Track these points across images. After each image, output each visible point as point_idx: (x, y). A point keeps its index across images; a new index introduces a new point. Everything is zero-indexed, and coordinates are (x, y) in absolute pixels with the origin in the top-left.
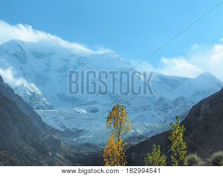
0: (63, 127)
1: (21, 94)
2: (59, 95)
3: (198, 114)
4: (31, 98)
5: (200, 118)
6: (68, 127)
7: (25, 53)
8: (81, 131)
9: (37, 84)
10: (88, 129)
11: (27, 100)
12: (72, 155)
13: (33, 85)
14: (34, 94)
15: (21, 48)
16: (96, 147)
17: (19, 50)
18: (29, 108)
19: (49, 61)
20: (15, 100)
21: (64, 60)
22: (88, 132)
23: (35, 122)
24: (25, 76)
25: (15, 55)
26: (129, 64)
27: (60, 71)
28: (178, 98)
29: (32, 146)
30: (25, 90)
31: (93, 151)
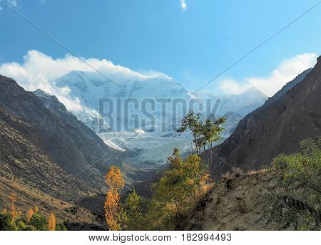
0: (124, 147)
1: (84, 120)
3: (245, 128)
4: (93, 123)
5: (247, 131)
6: (128, 147)
7: (85, 82)
8: (140, 150)
10: (146, 147)
11: (89, 126)
12: (133, 173)
13: (94, 111)
14: (96, 119)
15: (81, 77)
16: (155, 164)
17: (79, 79)
19: (108, 88)
20: (79, 126)
22: (147, 150)
23: (98, 146)
25: (76, 85)
26: (180, 85)
28: (226, 114)
29: (96, 168)
30: (87, 116)
31: (152, 167)
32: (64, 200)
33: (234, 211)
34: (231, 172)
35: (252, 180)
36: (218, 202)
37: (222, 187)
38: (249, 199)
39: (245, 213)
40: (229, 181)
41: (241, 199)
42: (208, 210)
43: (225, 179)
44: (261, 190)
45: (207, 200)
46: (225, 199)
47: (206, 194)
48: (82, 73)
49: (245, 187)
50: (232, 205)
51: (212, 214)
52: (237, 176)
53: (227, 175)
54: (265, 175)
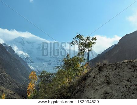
0: (38, 70)
1: (22, 57)
2: (36, 58)
6: (40, 70)
7: (24, 42)
9: (28, 54)
11: (24, 60)
14: (27, 57)
15: (23, 40)
17: (22, 41)
18: (25, 63)
19: (33, 45)
21: (39, 45)
23: (27, 68)
24: (24, 51)
25: (20, 43)
27: (37, 49)
29: (25, 77)
30: (24, 56)
32: (10, 90)
33: (103, 82)
34: (102, 62)
35: (114, 67)
36: (94, 78)
37: (96, 70)
38: (112, 76)
39: (110, 84)
40: (101, 67)
41: (107, 76)
42: (88, 82)
43: (98, 65)
44: (119, 72)
45: (87, 77)
46: (98, 76)
47: (87, 73)
48: (23, 38)
49: (110, 70)
50: (102, 79)
51: (90, 84)
52: (105, 64)
53: (99, 64)
54: (121, 64)
